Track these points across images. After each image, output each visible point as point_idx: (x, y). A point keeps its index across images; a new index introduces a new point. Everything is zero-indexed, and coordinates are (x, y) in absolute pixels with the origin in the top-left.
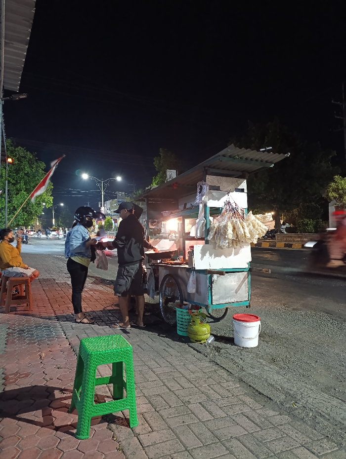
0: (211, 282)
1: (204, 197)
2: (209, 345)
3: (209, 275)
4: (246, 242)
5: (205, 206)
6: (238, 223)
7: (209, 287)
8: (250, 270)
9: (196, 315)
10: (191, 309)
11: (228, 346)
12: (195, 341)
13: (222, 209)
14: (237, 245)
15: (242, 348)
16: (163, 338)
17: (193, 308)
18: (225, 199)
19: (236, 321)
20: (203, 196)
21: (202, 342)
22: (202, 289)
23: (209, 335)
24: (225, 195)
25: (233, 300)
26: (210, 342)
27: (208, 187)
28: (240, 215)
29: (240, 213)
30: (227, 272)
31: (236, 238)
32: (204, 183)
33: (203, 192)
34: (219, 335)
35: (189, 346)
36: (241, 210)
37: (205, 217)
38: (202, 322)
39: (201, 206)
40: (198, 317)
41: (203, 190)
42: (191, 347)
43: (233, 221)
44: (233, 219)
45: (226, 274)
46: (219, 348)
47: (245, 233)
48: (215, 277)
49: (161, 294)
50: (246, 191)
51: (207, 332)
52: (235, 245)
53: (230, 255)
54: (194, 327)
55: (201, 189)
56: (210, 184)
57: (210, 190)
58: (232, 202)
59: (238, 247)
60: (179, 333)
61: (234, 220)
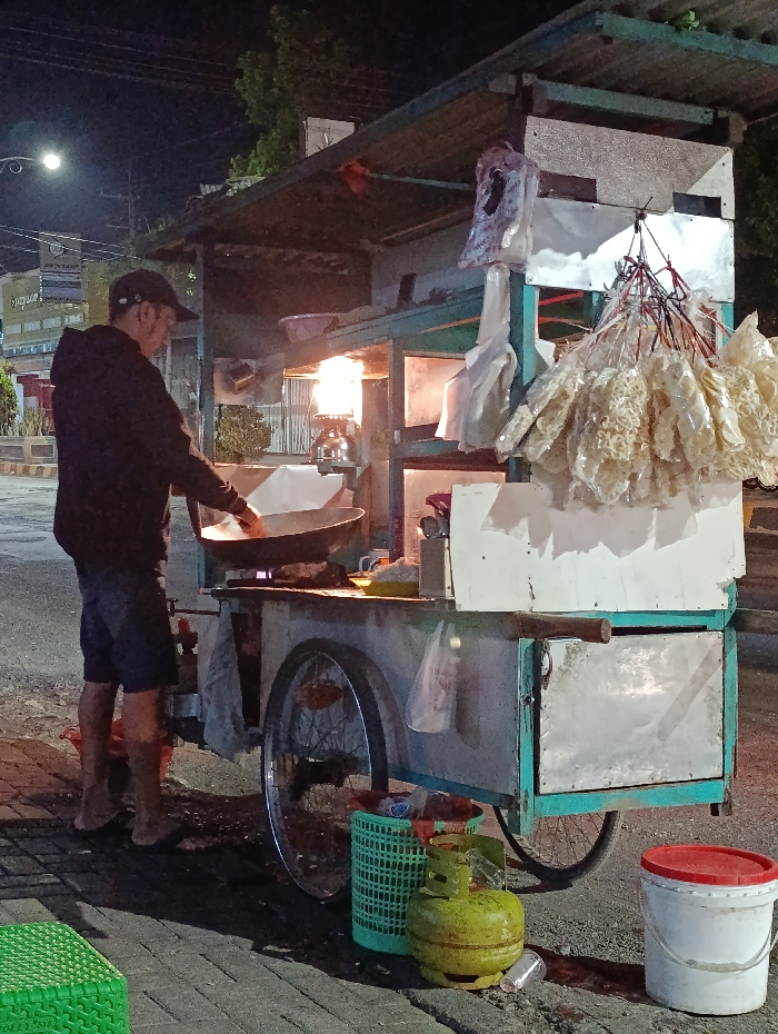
0: (538, 680)
1: (513, 231)
2: (517, 998)
3: (526, 643)
4: (723, 475)
5: (517, 279)
6: (688, 373)
7: (527, 700)
8: (737, 621)
9: (455, 848)
10: (427, 818)
11: (616, 1004)
12: (445, 981)
13: (603, 297)
14: (674, 492)
15: (682, 1017)
16: (279, 964)
17: (436, 809)
18: (619, 246)
19: (661, 880)
20: (504, 225)
21: (482, 983)
22: (490, 715)
23: (516, 949)
24: (621, 227)
25: (643, 776)
26: (520, 982)
27: (535, 182)
28: (695, 333)
29: (699, 327)
30: (618, 632)
31: (674, 453)
32: (512, 155)
33: (505, 207)
34: (566, 951)
35: (414, 1003)
36: (703, 308)
37: (516, 339)
38: (481, 882)
39: (494, 280)
40: (462, 856)
41: (507, 196)
42: (424, 1007)
43: (659, 363)
44: (661, 352)
45: (614, 640)
46: (570, 1014)
47: (717, 425)
48: (557, 650)
49: (269, 745)
50: (729, 208)
51: (506, 935)
52: (665, 491)
53: (637, 541)
54: (443, 906)
55: (498, 189)
56: (544, 166)
57: (543, 195)
58: (655, 263)
59: (681, 500)
60: (363, 937)
61: (667, 357)
